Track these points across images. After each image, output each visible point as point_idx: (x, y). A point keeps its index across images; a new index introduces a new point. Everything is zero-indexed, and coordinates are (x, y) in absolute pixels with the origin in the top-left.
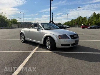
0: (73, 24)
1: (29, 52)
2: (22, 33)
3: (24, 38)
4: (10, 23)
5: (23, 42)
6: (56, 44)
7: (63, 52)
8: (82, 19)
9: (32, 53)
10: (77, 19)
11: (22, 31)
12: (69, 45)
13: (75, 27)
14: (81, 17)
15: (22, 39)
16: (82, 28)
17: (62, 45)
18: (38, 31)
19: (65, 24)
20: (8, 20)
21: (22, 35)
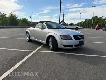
0: (86, 24)
1: (31, 51)
2: (27, 32)
3: (29, 37)
4: (20, 22)
5: (28, 41)
6: (58, 45)
7: (65, 53)
8: (97, 19)
9: (34, 52)
10: (92, 19)
11: (27, 30)
12: (72, 46)
13: (88, 28)
14: (96, 16)
15: (28, 38)
16: (97, 29)
17: (64, 46)
18: (41, 31)
19: (78, 24)
20: (19, 19)
21: (27, 34)
